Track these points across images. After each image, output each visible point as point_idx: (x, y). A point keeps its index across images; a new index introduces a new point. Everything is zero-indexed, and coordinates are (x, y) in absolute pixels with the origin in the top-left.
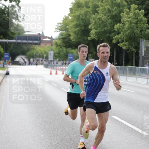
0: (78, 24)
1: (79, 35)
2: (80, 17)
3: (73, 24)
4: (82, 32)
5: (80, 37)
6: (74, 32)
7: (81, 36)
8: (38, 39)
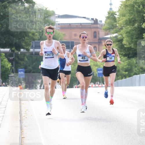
0: (132, 19)
1: (135, 37)
2: (135, 9)
3: (125, 19)
4: (139, 32)
5: (136, 40)
6: (127, 33)
7: (137, 38)
8: (70, 46)
